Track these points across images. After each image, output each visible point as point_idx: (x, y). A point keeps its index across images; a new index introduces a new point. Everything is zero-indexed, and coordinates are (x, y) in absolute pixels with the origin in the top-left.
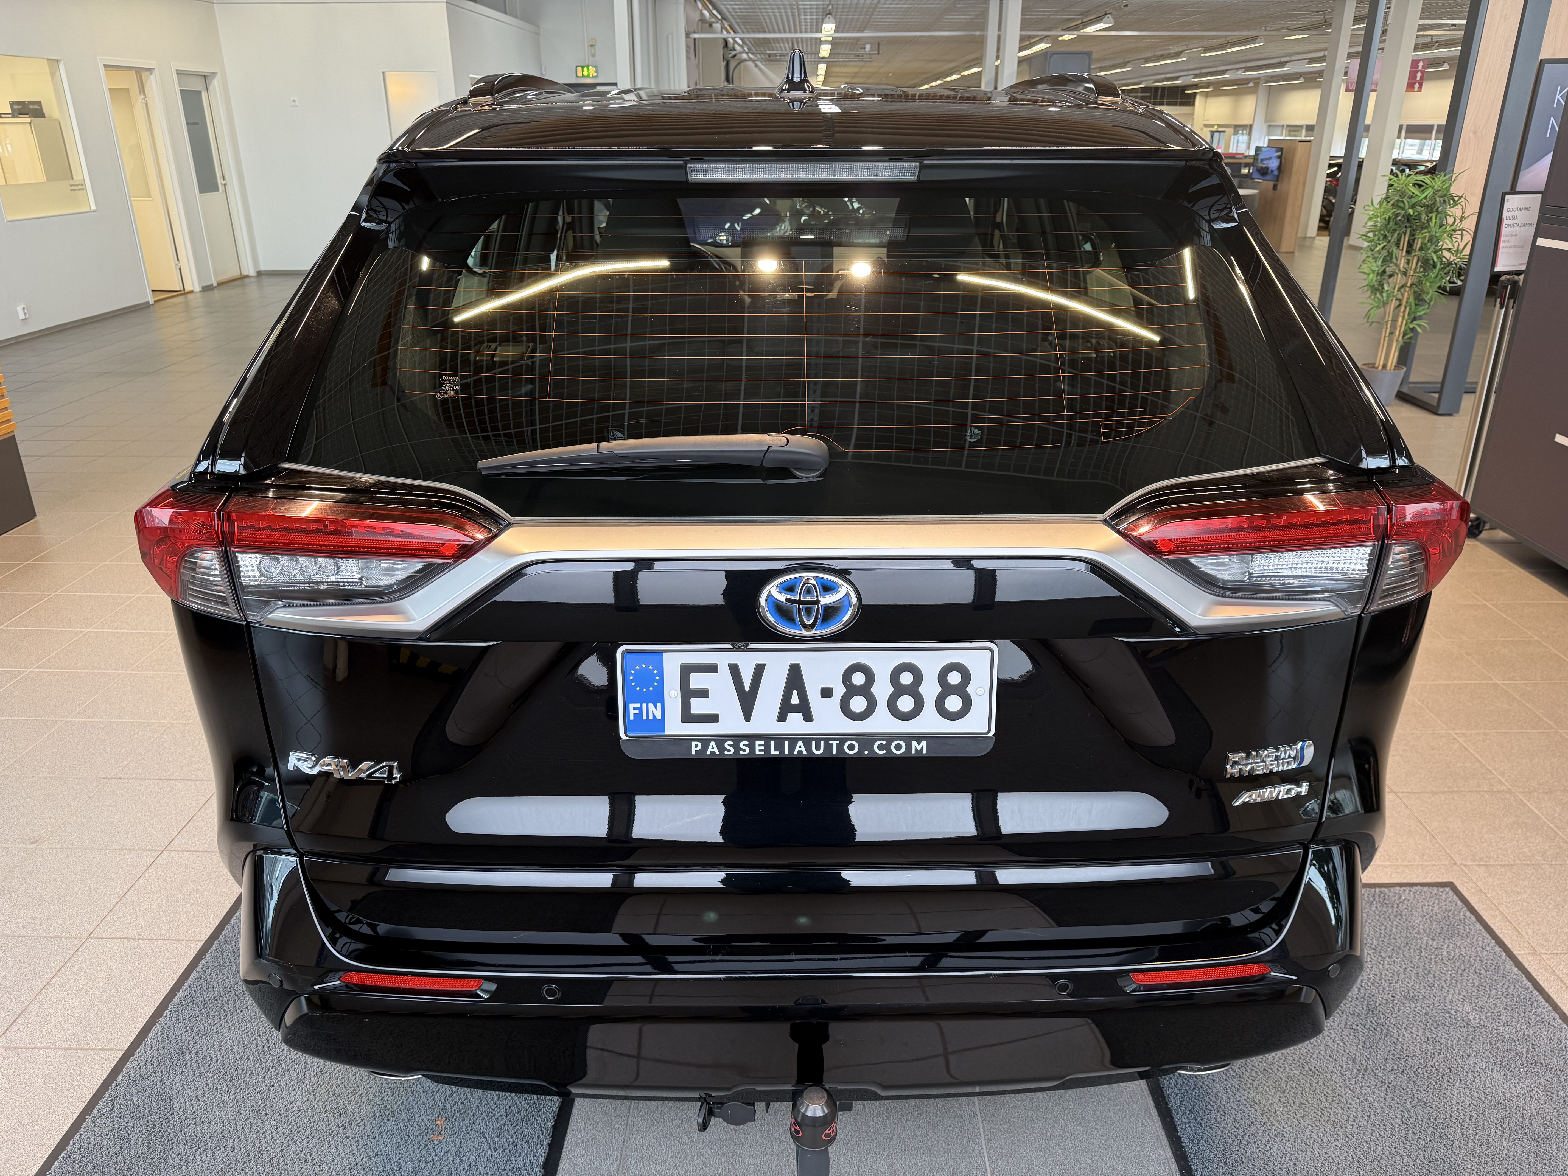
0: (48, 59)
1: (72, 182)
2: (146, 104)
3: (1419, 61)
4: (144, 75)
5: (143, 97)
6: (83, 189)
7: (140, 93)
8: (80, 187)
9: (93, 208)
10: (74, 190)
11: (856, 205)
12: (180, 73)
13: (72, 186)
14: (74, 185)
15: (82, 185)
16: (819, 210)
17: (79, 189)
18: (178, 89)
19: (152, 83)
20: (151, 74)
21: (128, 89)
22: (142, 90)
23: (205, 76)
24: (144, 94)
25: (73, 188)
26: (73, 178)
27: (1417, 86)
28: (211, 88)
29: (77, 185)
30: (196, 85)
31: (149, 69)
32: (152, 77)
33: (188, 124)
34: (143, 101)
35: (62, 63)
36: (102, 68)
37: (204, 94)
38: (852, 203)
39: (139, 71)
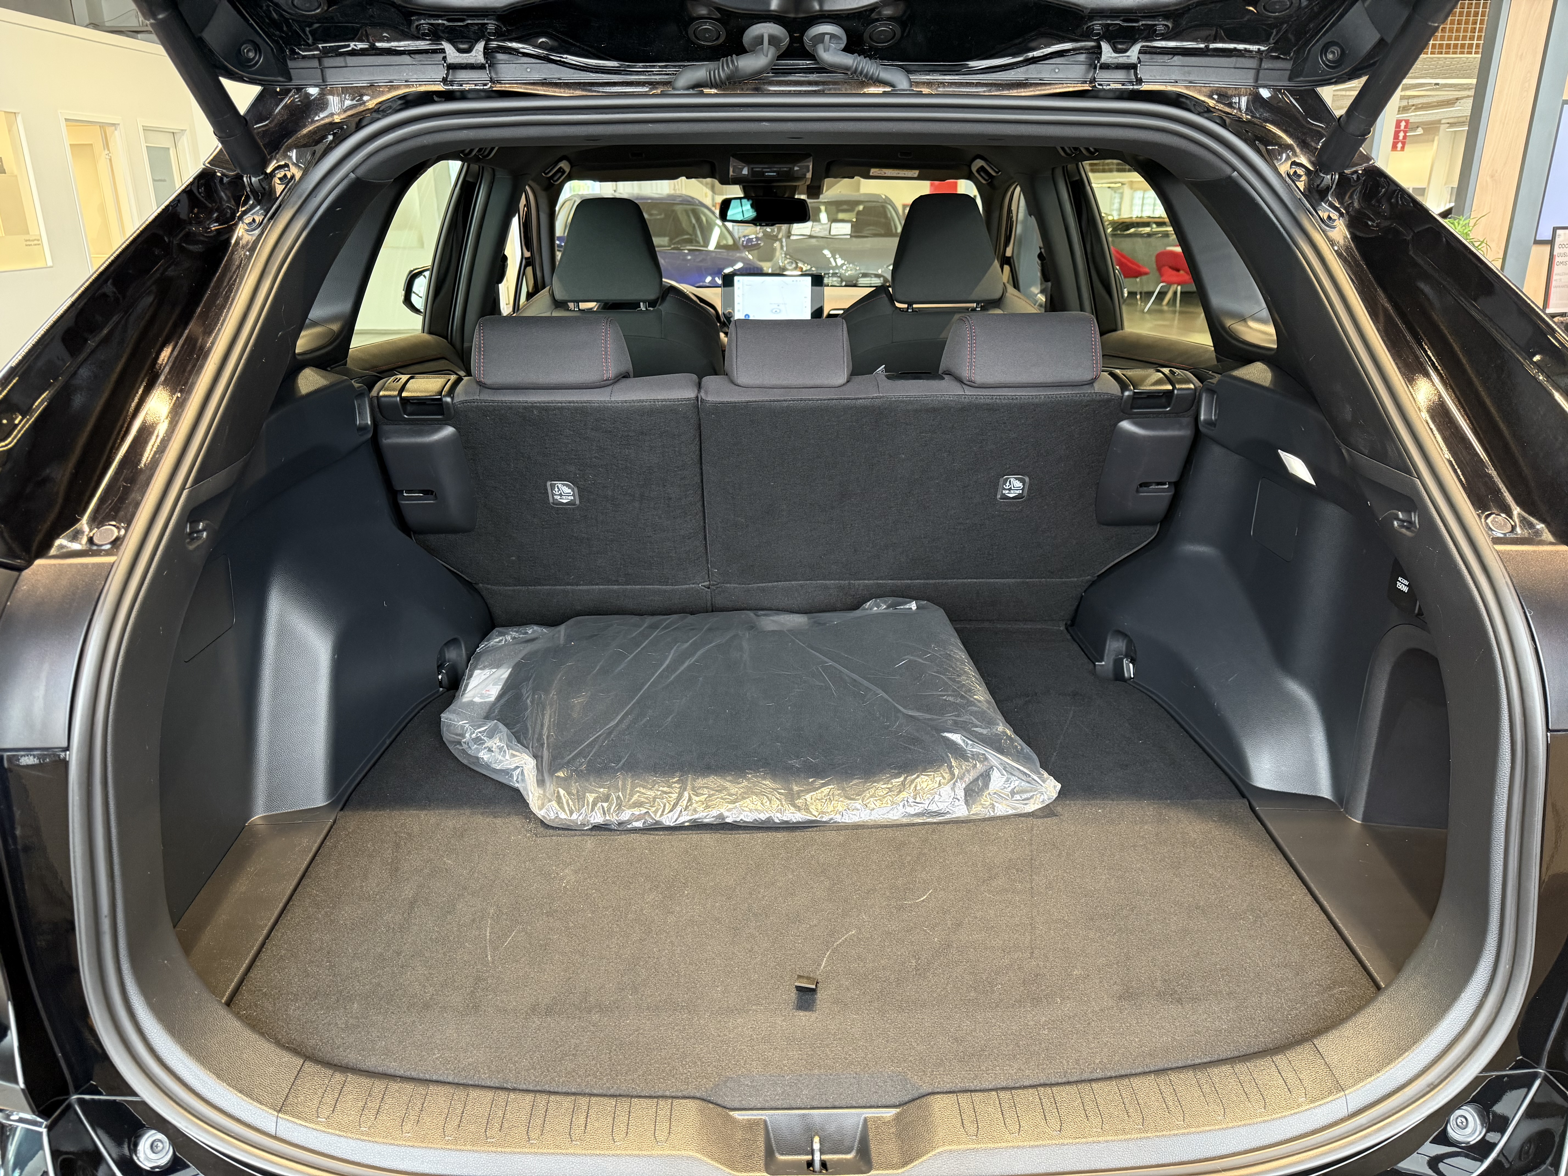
0: (5, 112)
1: (27, 237)
2: (110, 160)
3: (1401, 121)
4: (109, 130)
5: (107, 152)
6: (39, 244)
7: (104, 149)
8: (36, 242)
9: (50, 263)
10: (30, 245)
11: (840, 262)
12: (146, 129)
13: (26, 241)
14: (29, 240)
15: (38, 240)
16: (802, 266)
17: (35, 245)
18: (144, 145)
19: (117, 139)
20: (116, 130)
21: (91, 145)
22: (106, 145)
23: (173, 133)
24: (109, 150)
25: (28, 243)
26: (29, 233)
27: (1400, 145)
28: (179, 145)
29: (33, 240)
30: (164, 141)
31: (114, 125)
32: (116, 133)
33: (154, 180)
34: (107, 157)
35: (20, 115)
36: (63, 123)
37: (172, 152)
38: (835, 259)
39: (103, 126)
